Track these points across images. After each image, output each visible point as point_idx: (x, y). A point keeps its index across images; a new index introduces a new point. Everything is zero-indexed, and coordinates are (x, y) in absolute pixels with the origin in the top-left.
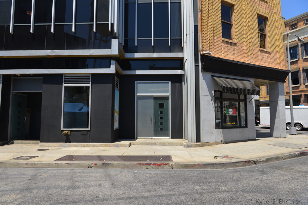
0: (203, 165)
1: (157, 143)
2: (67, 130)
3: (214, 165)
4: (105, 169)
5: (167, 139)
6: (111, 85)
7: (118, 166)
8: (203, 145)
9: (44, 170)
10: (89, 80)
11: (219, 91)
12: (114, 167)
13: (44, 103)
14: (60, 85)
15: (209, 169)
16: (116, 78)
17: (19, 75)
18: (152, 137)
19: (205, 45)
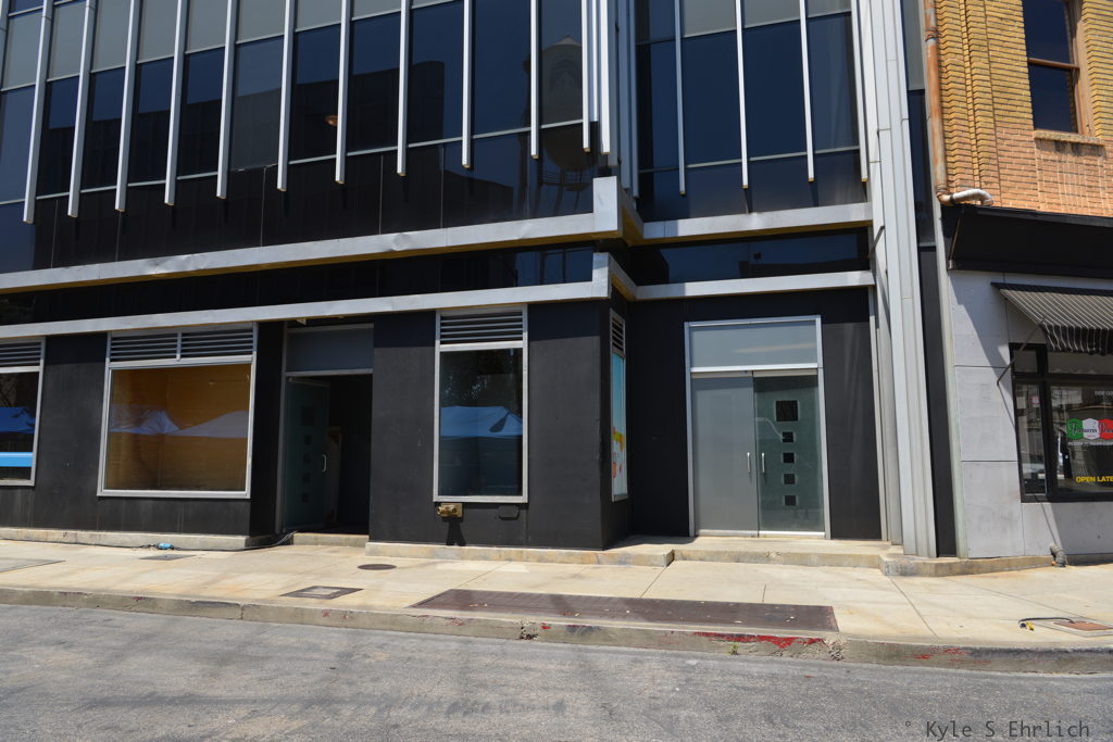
0: (971, 654)
1: (773, 555)
2: (451, 502)
3: (1023, 658)
4: (580, 646)
5: (816, 541)
6: (596, 340)
7: (627, 638)
8: (969, 569)
9: (377, 638)
10: (521, 326)
11: (1029, 347)
12: (611, 639)
13: (379, 410)
14: (428, 349)
15: (999, 673)
16: (613, 314)
17: (304, 322)
18: (756, 532)
19: (957, 164)
